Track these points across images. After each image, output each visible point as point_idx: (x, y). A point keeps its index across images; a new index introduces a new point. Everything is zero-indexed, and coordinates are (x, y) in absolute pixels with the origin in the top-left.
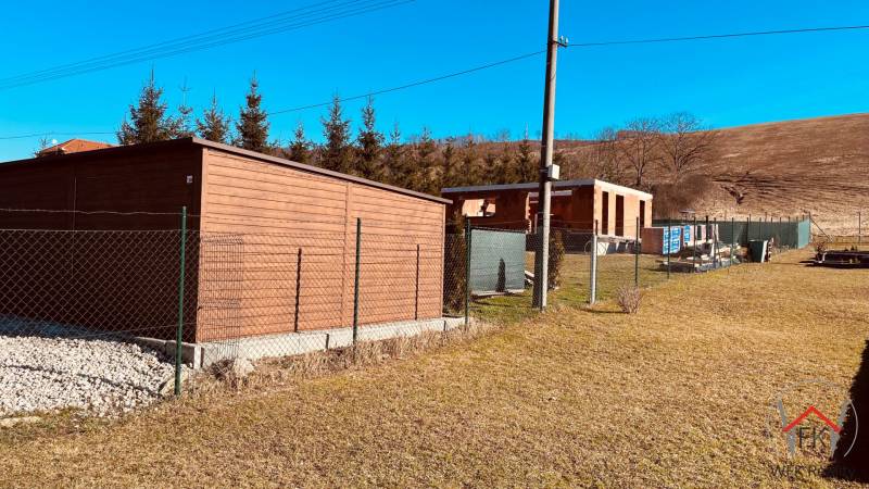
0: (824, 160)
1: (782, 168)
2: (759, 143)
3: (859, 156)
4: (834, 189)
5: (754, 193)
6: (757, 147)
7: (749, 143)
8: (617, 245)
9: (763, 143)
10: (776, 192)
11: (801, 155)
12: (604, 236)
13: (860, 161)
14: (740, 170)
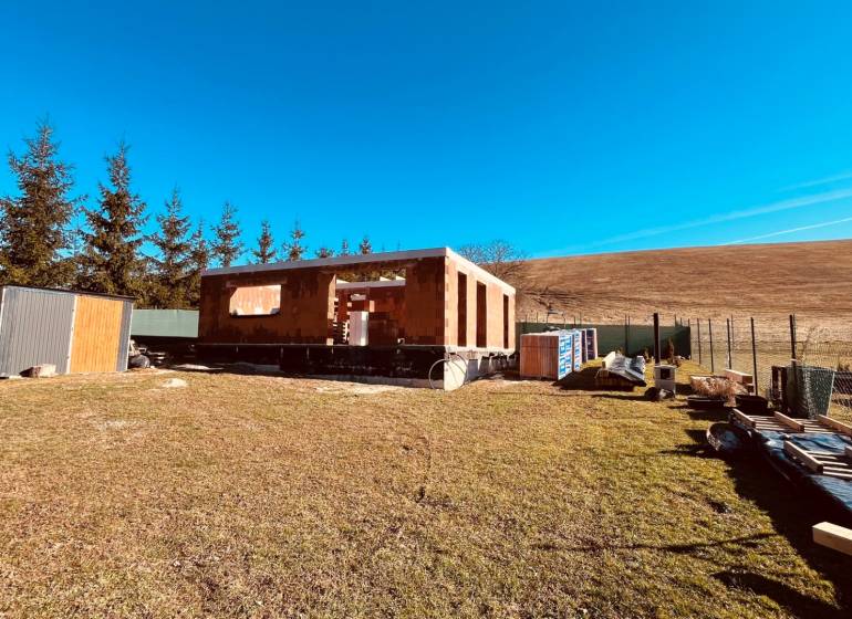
0: (599, 280)
1: (571, 286)
2: (547, 269)
3: (624, 278)
4: (619, 300)
5: (558, 303)
6: (548, 272)
7: (540, 270)
8: (479, 362)
9: (551, 269)
10: (575, 302)
11: (581, 277)
12: (461, 349)
13: (626, 280)
14: (542, 286)
